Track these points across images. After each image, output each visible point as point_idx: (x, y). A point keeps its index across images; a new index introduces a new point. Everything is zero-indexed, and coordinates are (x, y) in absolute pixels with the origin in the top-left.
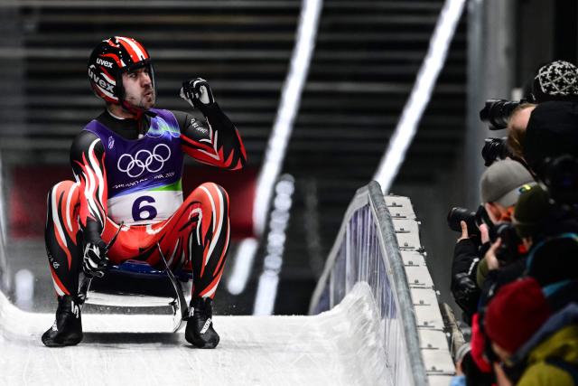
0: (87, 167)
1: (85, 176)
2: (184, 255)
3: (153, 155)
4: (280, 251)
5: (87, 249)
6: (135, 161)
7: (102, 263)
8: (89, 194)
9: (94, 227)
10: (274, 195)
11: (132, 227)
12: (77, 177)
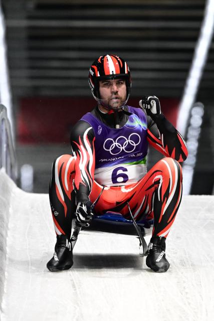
0: (82, 147)
1: (80, 153)
2: (148, 207)
3: (128, 141)
4: (195, 153)
5: (78, 207)
6: (115, 144)
7: (88, 217)
8: (82, 166)
9: (84, 190)
10: (190, 116)
11: (112, 188)
12: (74, 153)
